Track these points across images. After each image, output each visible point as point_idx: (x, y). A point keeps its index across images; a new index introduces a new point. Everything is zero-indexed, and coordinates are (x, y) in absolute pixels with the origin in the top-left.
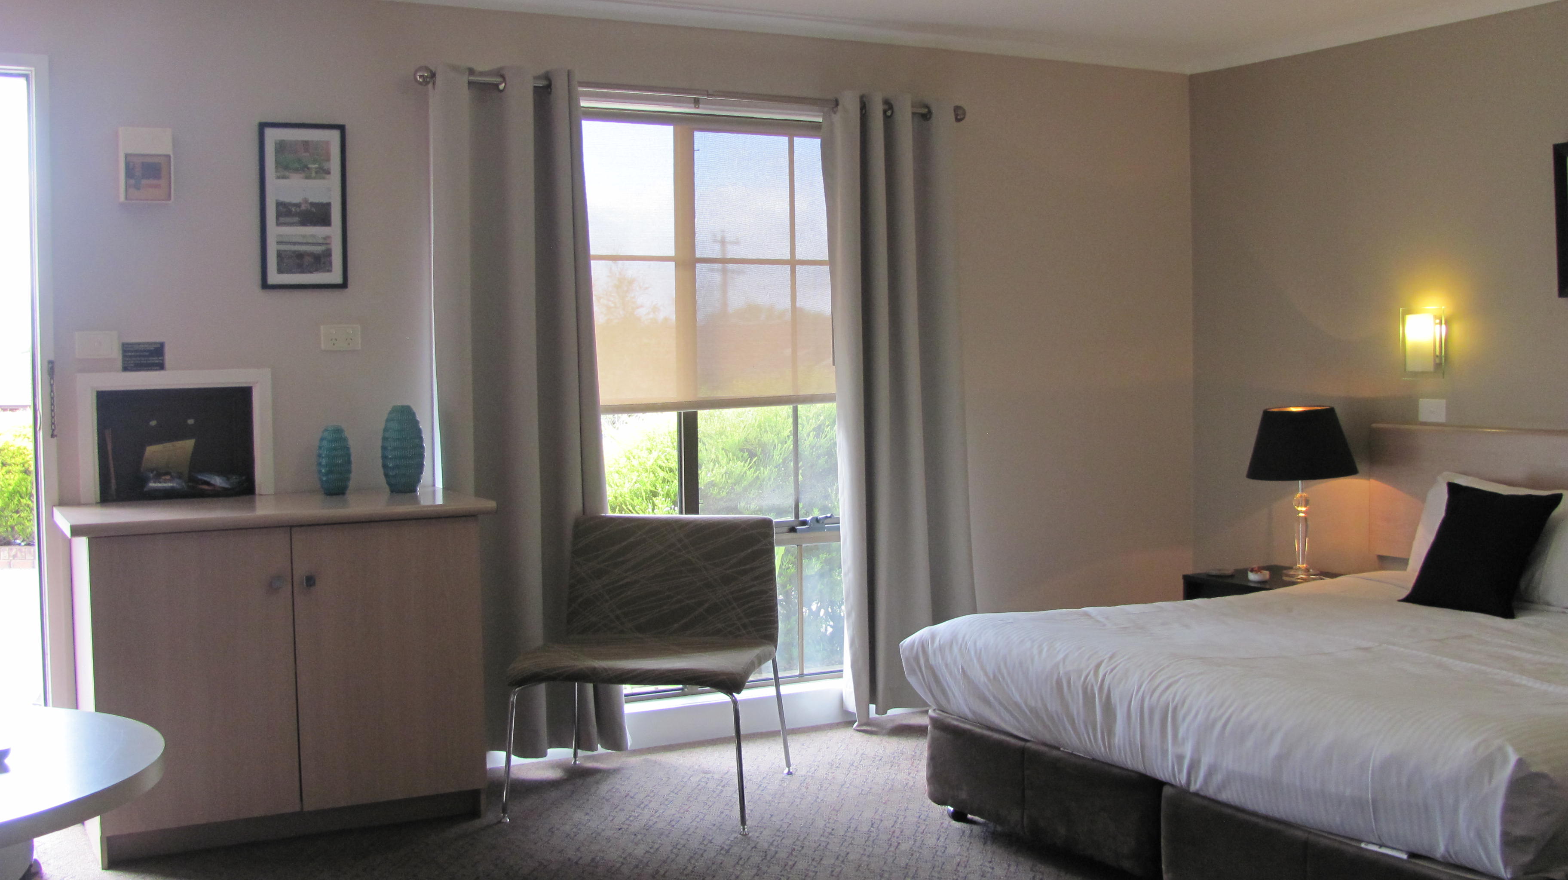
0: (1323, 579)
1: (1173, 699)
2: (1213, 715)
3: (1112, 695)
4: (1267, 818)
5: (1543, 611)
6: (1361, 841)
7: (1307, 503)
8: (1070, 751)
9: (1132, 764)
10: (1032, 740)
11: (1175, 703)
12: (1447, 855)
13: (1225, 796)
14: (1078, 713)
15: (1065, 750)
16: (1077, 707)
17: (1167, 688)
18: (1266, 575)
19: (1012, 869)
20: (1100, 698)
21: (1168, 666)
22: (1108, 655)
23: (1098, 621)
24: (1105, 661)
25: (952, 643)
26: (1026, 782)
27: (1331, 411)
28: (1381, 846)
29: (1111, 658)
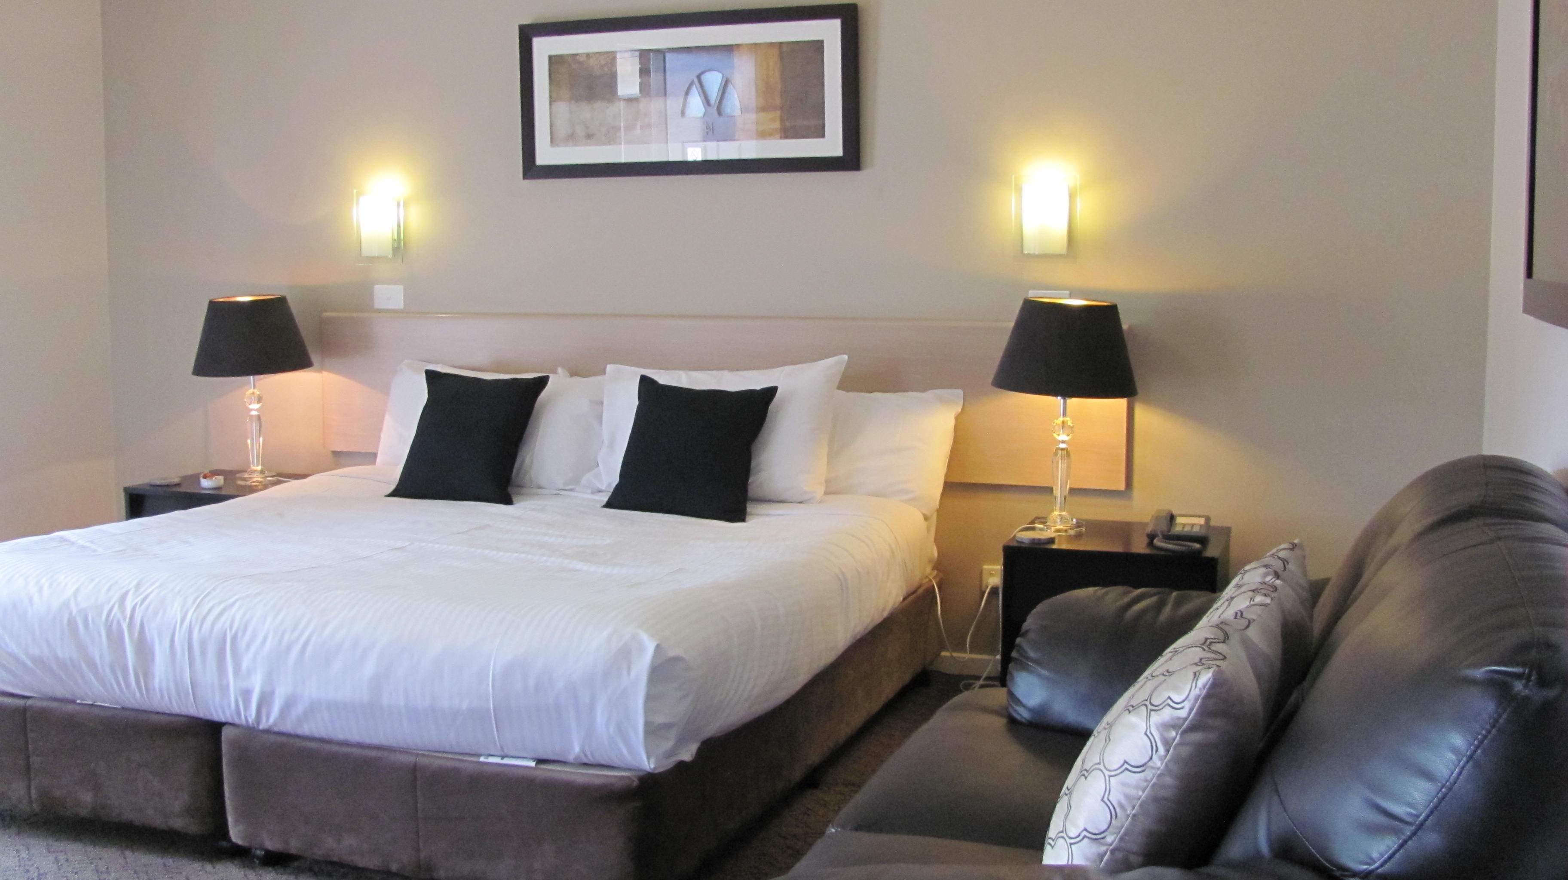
0: (289, 481)
1: (231, 627)
3: (147, 631)
4: (361, 746)
5: (537, 494)
6: (480, 755)
7: (259, 399)
8: (90, 703)
9: (179, 708)
10: (35, 695)
11: (233, 631)
12: (582, 756)
13: (306, 729)
14: (101, 657)
15: (83, 702)
16: (100, 651)
17: (221, 614)
18: (219, 480)
19: (24, 854)
20: (131, 636)
21: (214, 589)
22: (134, 583)
23: (83, 547)
24: (131, 592)
26: (30, 747)
27: (282, 300)
28: (503, 757)
29: (138, 586)
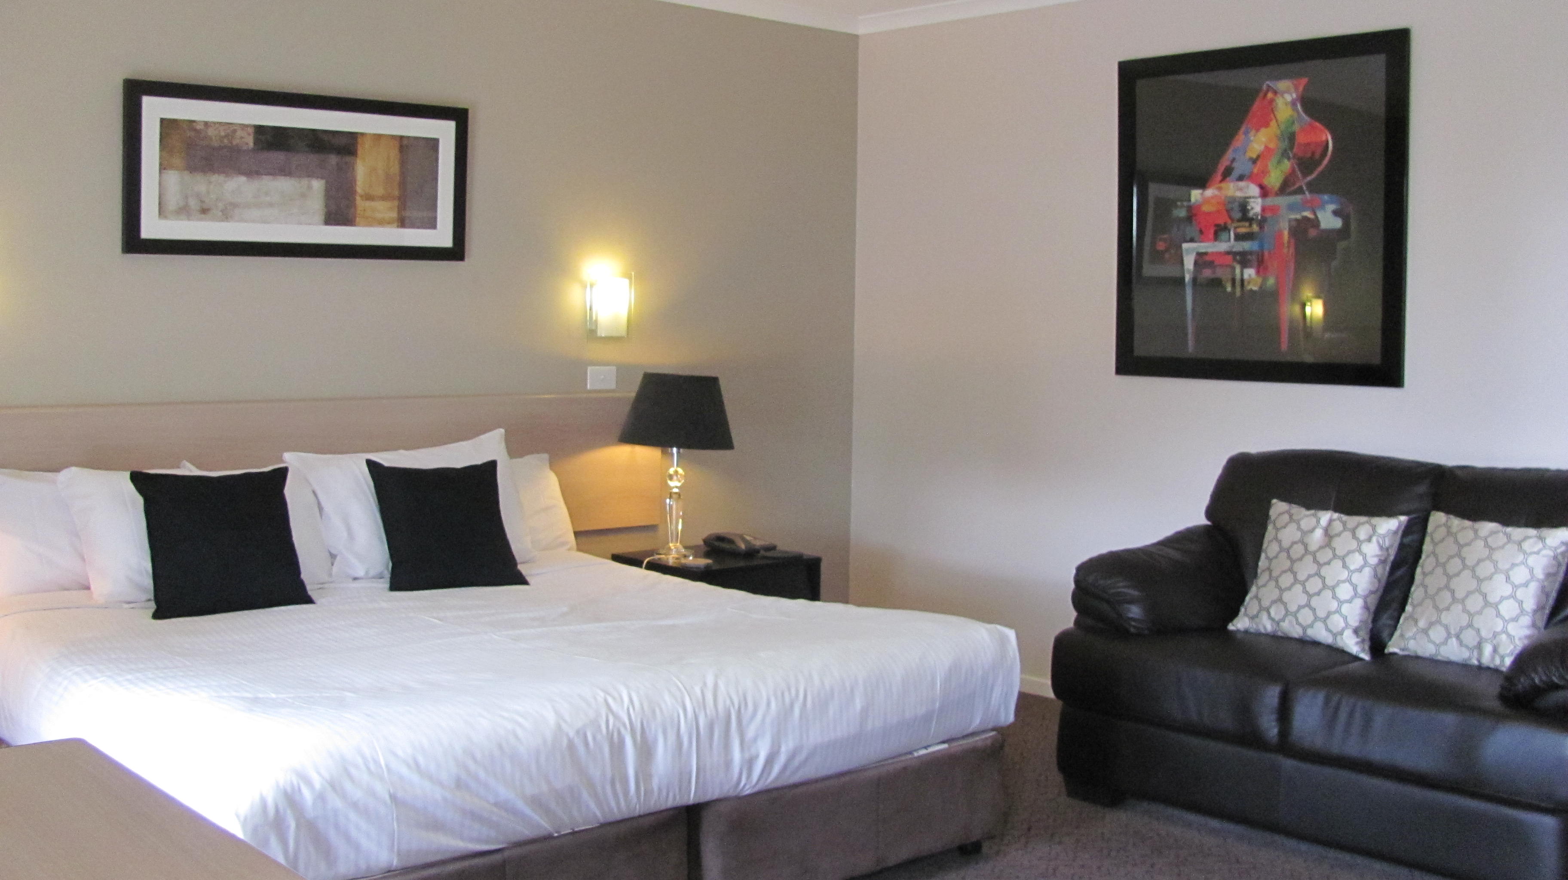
2: (787, 700)
9: (674, 800)
11: (737, 706)
17: (715, 695)
25: (346, 770)
28: (926, 748)
